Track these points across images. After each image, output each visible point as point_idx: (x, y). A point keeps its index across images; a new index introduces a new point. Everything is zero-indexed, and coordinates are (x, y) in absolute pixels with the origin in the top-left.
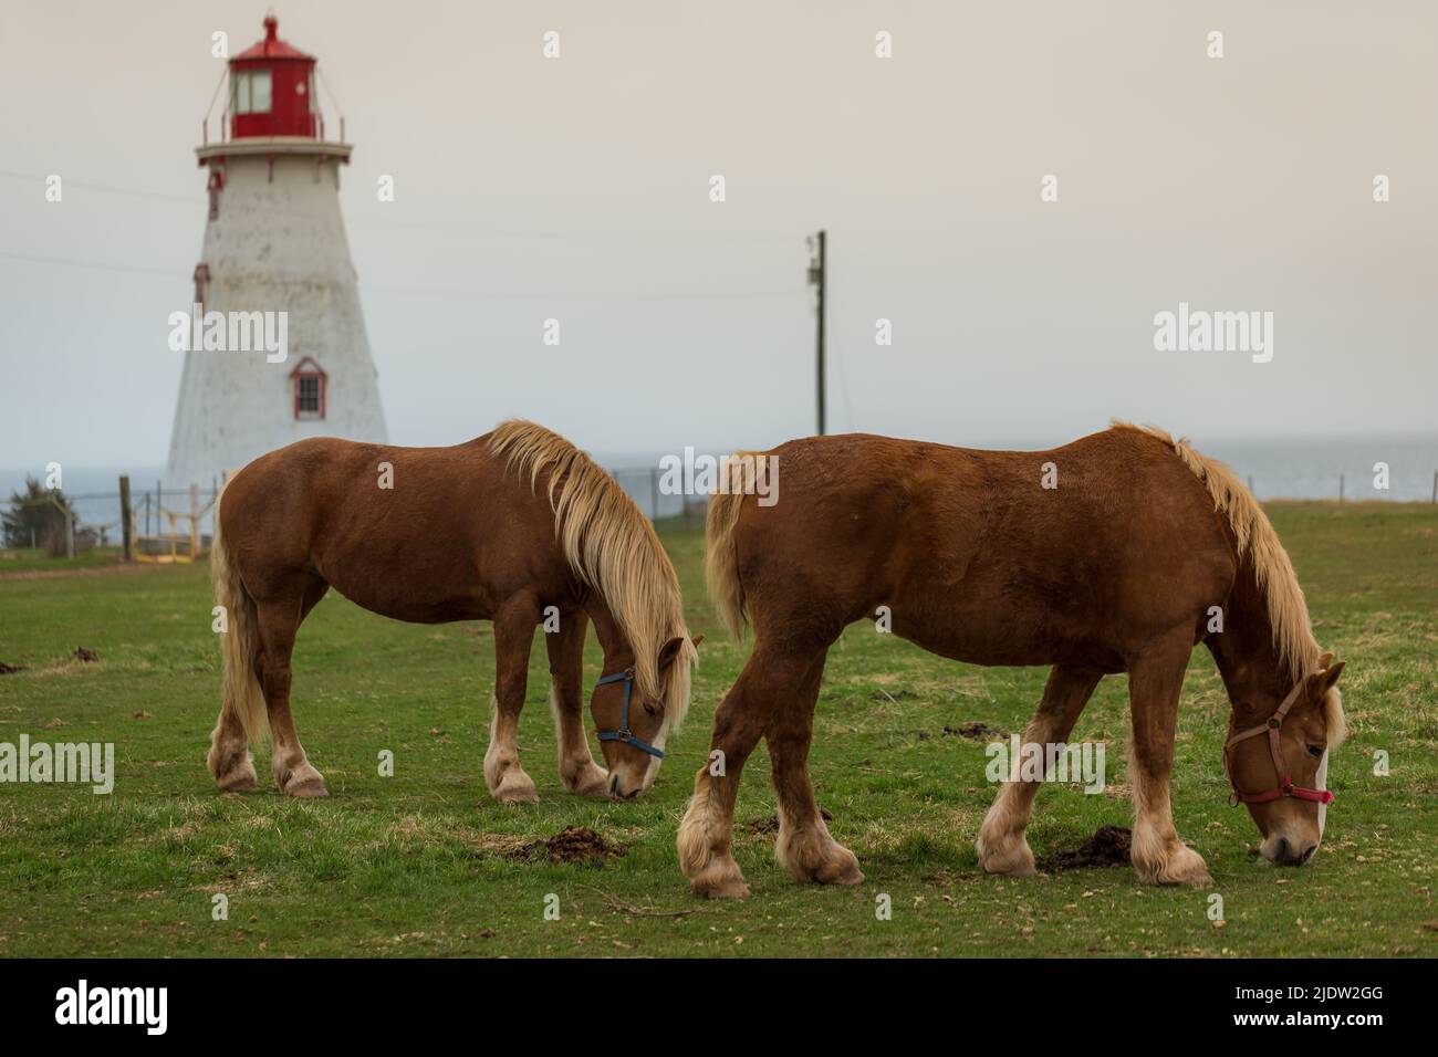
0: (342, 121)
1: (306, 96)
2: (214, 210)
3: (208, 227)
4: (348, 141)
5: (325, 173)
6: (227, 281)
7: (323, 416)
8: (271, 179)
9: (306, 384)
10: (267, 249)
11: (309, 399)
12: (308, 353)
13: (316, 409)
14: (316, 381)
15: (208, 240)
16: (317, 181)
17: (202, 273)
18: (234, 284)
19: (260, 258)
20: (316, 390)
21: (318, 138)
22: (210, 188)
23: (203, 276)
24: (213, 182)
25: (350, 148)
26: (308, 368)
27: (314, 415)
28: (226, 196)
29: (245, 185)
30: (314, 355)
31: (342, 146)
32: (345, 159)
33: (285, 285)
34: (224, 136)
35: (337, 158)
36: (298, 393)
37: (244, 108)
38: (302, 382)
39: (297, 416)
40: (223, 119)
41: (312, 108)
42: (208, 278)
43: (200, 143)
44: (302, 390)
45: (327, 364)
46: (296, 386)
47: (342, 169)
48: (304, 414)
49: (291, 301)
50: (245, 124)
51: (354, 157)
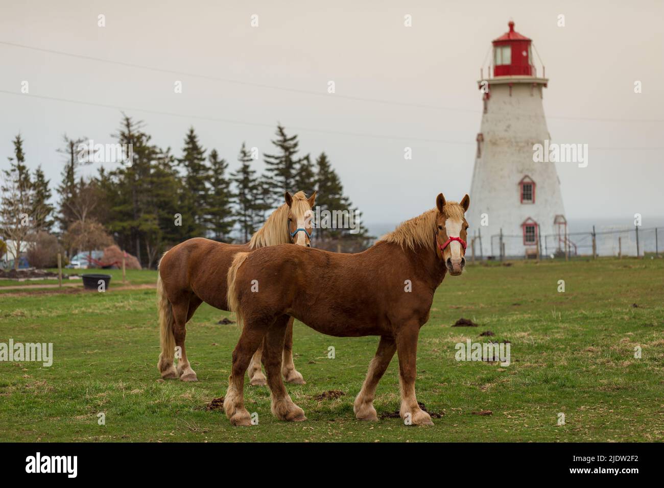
0: (544, 68)
1: (527, 57)
2: (486, 109)
3: (483, 117)
4: (546, 77)
5: (535, 91)
6: (491, 141)
7: (534, 202)
8: (511, 95)
9: (526, 188)
10: (509, 126)
11: (527, 194)
12: (527, 173)
13: (530, 199)
14: (531, 186)
15: (483, 123)
16: (532, 95)
17: (480, 137)
18: (494, 143)
19: (506, 131)
20: (531, 190)
21: (533, 77)
22: (484, 99)
23: (480, 139)
24: (485, 97)
25: (547, 80)
26: (527, 180)
27: (530, 201)
28: (491, 103)
29: (499, 97)
30: (530, 175)
31: (544, 79)
32: (545, 85)
33: (517, 142)
34: (489, 75)
35: (541, 85)
36: (522, 192)
37: (499, 63)
38: (524, 187)
39: (522, 202)
40: (489, 68)
41: (530, 63)
42: (483, 140)
43: (479, 79)
44: (524, 190)
45: (536, 178)
46: (521, 188)
47: (544, 89)
48: (525, 201)
49: (519, 150)
50: (500, 70)
51: (549, 84)
